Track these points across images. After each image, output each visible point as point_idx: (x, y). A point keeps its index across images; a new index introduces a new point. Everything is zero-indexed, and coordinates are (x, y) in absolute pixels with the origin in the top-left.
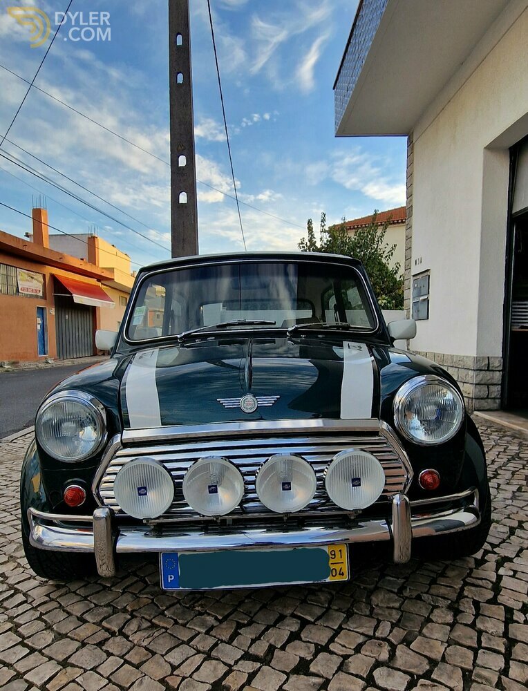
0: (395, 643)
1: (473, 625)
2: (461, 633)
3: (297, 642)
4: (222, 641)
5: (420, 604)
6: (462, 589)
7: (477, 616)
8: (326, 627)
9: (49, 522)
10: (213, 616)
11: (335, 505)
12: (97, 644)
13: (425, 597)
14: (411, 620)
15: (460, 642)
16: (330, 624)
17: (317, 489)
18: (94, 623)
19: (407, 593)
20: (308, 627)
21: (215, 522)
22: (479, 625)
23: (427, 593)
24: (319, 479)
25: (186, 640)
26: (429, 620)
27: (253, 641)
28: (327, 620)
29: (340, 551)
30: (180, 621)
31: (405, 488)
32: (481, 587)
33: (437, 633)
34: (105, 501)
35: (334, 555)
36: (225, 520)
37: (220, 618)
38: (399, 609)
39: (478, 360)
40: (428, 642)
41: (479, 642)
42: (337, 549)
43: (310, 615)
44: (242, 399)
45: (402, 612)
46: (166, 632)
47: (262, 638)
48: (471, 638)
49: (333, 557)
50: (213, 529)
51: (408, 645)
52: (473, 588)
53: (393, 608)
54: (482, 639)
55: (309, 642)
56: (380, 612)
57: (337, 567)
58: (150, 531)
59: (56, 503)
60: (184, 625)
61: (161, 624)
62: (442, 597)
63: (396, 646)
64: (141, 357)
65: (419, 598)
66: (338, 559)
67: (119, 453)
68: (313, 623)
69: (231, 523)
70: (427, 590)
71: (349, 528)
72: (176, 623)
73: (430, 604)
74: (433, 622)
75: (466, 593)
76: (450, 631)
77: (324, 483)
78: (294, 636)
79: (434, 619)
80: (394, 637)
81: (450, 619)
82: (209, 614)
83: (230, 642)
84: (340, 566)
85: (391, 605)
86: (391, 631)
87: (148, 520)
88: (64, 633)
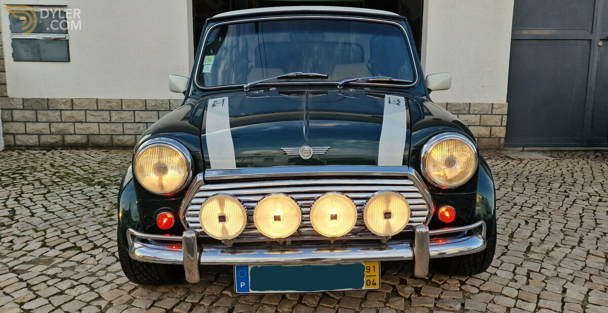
9: (144, 241)
11: (370, 232)
17: (358, 219)
21: (279, 243)
24: (359, 212)
29: (374, 266)
31: (427, 220)
34: (190, 225)
35: (369, 269)
36: (286, 241)
42: (371, 265)
44: (301, 149)
49: (368, 271)
50: (276, 248)
57: (371, 279)
58: (227, 249)
59: (149, 225)
64: (214, 105)
66: (372, 273)
67: (202, 188)
69: (290, 244)
71: (381, 249)
77: (363, 214)
84: (374, 278)
87: (226, 240)
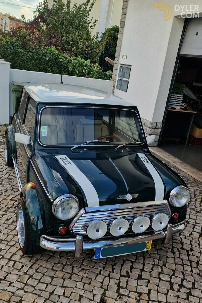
0: (161, 266)
1: (179, 257)
2: (178, 260)
3: (133, 269)
4: (111, 272)
5: (163, 252)
6: (172, 244)
7: (180, 254)
8: (140, 263)
10: (101, 263)
12: (69, 278)
13: (163, 248)
14: (163, 257)
15: (178, 263)
16: (140, 262)
18: (60, 271)
19: (157, 248)
20: (134, 263)
22: (181, 257)
23: (163, 247)
25: (98, 273)
26: (167, 257)
27: (121, 270)
28: (139, 260)
29: (150, 242)
30: (91, 266)
32: (178, 243)
33: (171, 261)
37: (104, 263)
38: (157, 254)
39: (152, 123)
40: (170, 265)
41: (183, 263)
43: (133, 259)
45: (159, 255)
46: (89, 271)
47: (122, 269)
48: (180, 262)
51: (165, 266)
52: (175, 244)
53: (155, 254)
54: (183, 262)
55: (137, 269)
56: (152, 255)
57: (148, 246)
60: (93, 267)
61: (85, 268)
62: (168, 248)
63: (162, 267)
65: (161, 249)
66: (149, 244)
67: (83, 215)
68: (135, 262)
70: (162, 246)
72: (90, 267)
73: (166, 251)
74: (168, 257)
75: (174, 246)
76: (174, 260)
78: (132, 267)
79: (168, 256)
80: (160, 264)
81: (173, 256)
82: (100, 263)
83: (113, 272)
85: (155, 253)
86: (159, 262)
88: (52, 276)
